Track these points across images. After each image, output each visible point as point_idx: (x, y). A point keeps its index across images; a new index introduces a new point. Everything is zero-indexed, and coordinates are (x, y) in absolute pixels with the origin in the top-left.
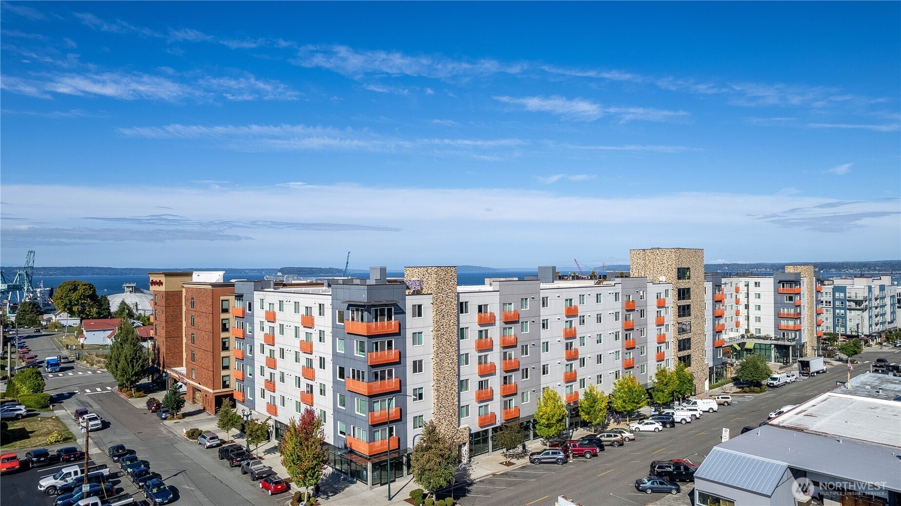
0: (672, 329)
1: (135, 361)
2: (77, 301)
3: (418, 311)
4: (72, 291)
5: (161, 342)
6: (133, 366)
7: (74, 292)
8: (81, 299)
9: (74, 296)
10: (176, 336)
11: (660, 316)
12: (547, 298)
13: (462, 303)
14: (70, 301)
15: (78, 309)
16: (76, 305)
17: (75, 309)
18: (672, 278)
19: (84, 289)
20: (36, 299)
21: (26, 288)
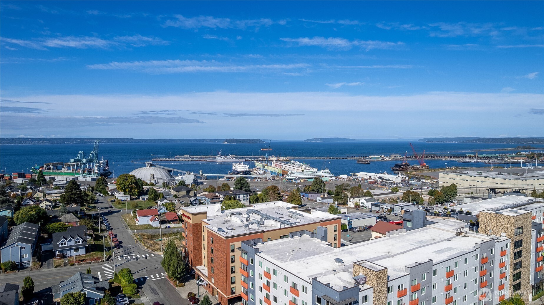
0: (510, 267)
1: (179, 267)
2: (128, 186)
3: (366, 299)
4: (125, 181)
5: (190, 249)
6: (178, 269)
8: (130, 185)
9: (126, 183)
10: (199, 248)
11: (502, 262)
13: (389, 288)
14: (124, 186)
15: (128, 190)
16: (127, 188)
17: (127, 190)
18: (511, 235)
19: (131, 179)
20: (100, 167)
21: (95, 161)
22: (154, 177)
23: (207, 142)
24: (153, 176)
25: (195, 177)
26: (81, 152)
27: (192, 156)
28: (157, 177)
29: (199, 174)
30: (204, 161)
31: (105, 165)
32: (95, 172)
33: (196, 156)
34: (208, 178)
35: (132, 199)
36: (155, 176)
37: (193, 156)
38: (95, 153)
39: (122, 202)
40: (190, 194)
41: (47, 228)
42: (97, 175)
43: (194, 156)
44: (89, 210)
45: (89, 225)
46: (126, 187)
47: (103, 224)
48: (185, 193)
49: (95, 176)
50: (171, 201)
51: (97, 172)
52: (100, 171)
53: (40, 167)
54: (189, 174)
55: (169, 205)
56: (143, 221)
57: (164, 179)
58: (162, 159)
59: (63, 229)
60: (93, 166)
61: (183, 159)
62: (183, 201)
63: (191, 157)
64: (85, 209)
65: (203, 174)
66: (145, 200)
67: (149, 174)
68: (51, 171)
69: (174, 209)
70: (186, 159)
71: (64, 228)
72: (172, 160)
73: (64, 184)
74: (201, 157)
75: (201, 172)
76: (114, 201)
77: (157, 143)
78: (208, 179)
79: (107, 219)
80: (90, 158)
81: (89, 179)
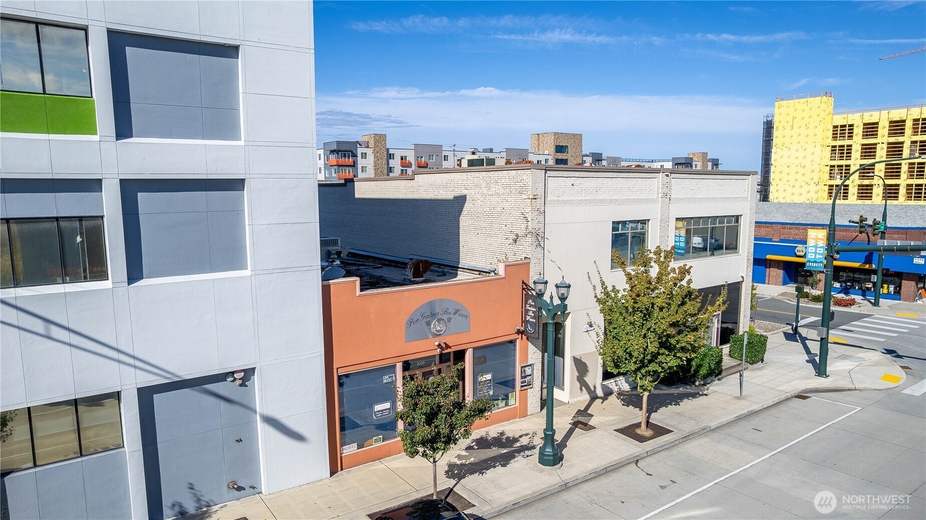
3: (364, 156)
12: (447, 156)
13: (390, 154)
18: (552, 152)
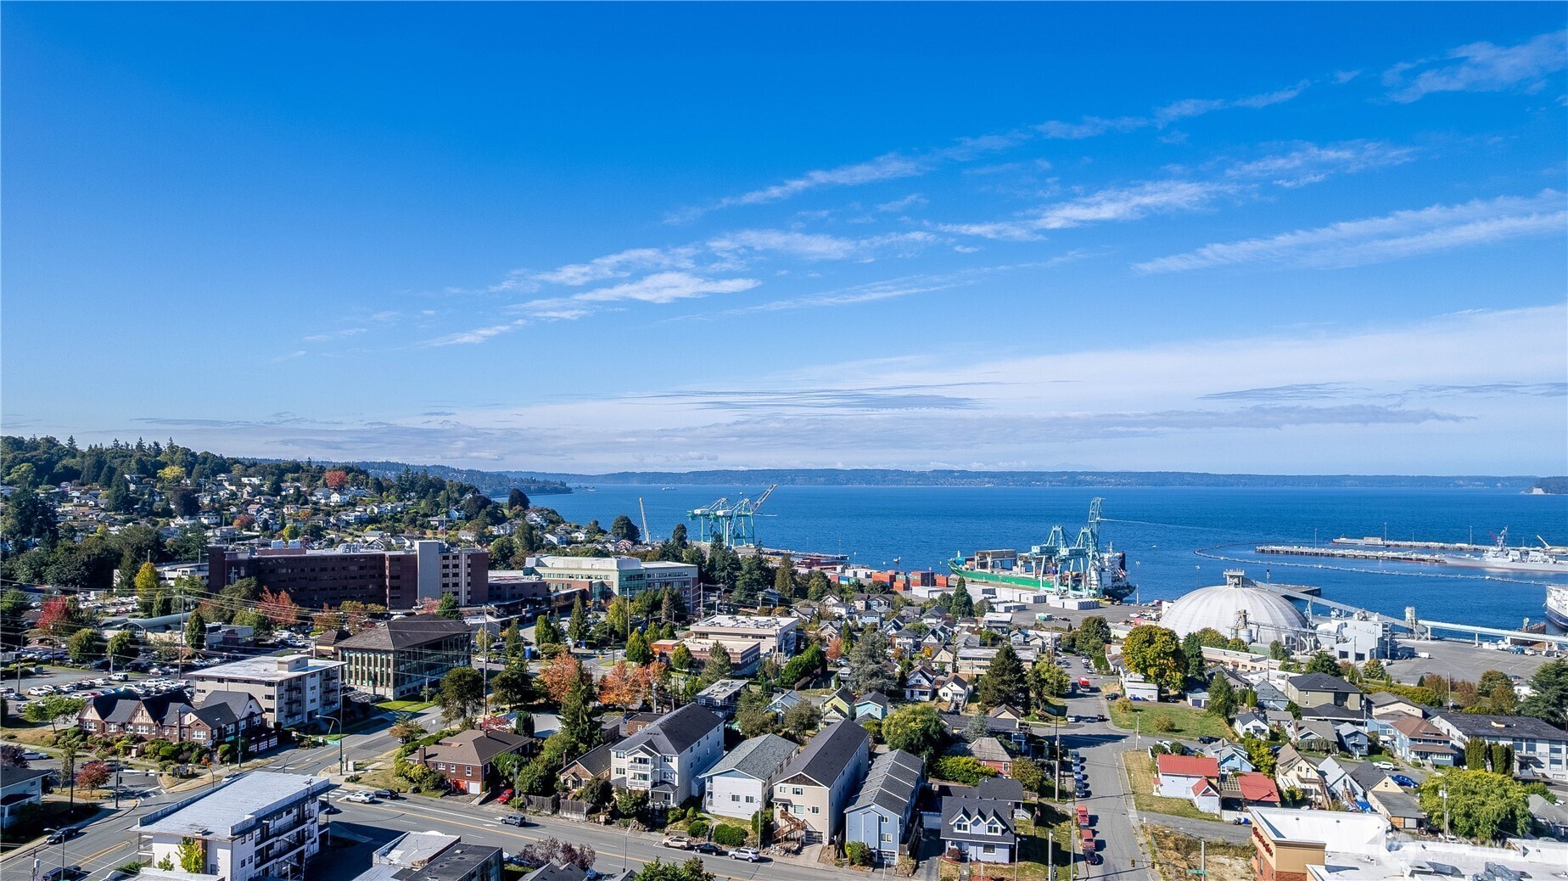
2: (1154, 660)
4: (1147, 644)
7: (1149, 646)
8: (1160, 657)
9: (1150, 652)
14: (1145, 659)
15: (1155, 672)
16: (1151, 666)
17: (1151, 671)
19: (1163, 642)
20: (1103, 570)
21: (1090, 554)
22: (1246, 621)
23: (1461, 486)
24: (1245, 616)
25: (1383, 631)
26: (1057, 528)
27: (1391, 543)
28: (1259, 621)
29: (1403, 618)
30: (1436, 564)
31: (1117, 566)
32: (1091, 584)
33: (1409, 543)
34: (1438, 635)
35: (1163, 698)
36: (1249, 619)
37: (1396, 543)
38: (1091, 531)
39: (1134, 707)
40: (1348, 704)
41: (941, 767)
42: (1095, 592)
43: (1399, 543)
44: (1047, 721)
45: (1031, 778)
46: (1148, 664)
47: (1071, 774)
48: (1329, 698)
49: (1089, 594)
50: (1279, 721)
51: (1096, 583)
52: (1103, 583)
53: (967, 560)
54: (1365, 618)
55: (1258, 746)
56: (1177, 787)
57: (1278, 630)
58: (1289, 549)
59: (972, 775)
60: (1086, 566)
61: (1357, 553)
62: (1311, 733)
63: (1388, 546)
64: (1037, 715)
65: (1420, 622)
66: (1200, 706)
67: (1234, 611)
68: (988, 571)
69: (1273, 762)
70: (1368, 553)
71: (977, 773)
72: (1322, 554)
73: (1006, 622)
74: (1428, 547)
75: (1409, 612)
76: (1115, 697)
77: (1280, 488)
78: (1439, 639)
79: (1083, 760)
80: (1079, 546)
81: (1072, 604)
